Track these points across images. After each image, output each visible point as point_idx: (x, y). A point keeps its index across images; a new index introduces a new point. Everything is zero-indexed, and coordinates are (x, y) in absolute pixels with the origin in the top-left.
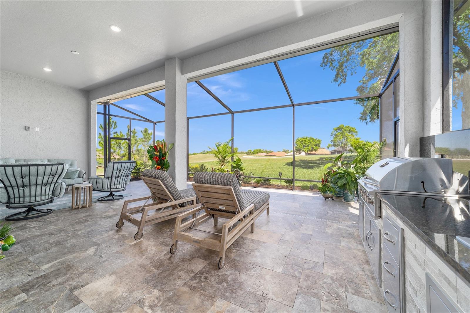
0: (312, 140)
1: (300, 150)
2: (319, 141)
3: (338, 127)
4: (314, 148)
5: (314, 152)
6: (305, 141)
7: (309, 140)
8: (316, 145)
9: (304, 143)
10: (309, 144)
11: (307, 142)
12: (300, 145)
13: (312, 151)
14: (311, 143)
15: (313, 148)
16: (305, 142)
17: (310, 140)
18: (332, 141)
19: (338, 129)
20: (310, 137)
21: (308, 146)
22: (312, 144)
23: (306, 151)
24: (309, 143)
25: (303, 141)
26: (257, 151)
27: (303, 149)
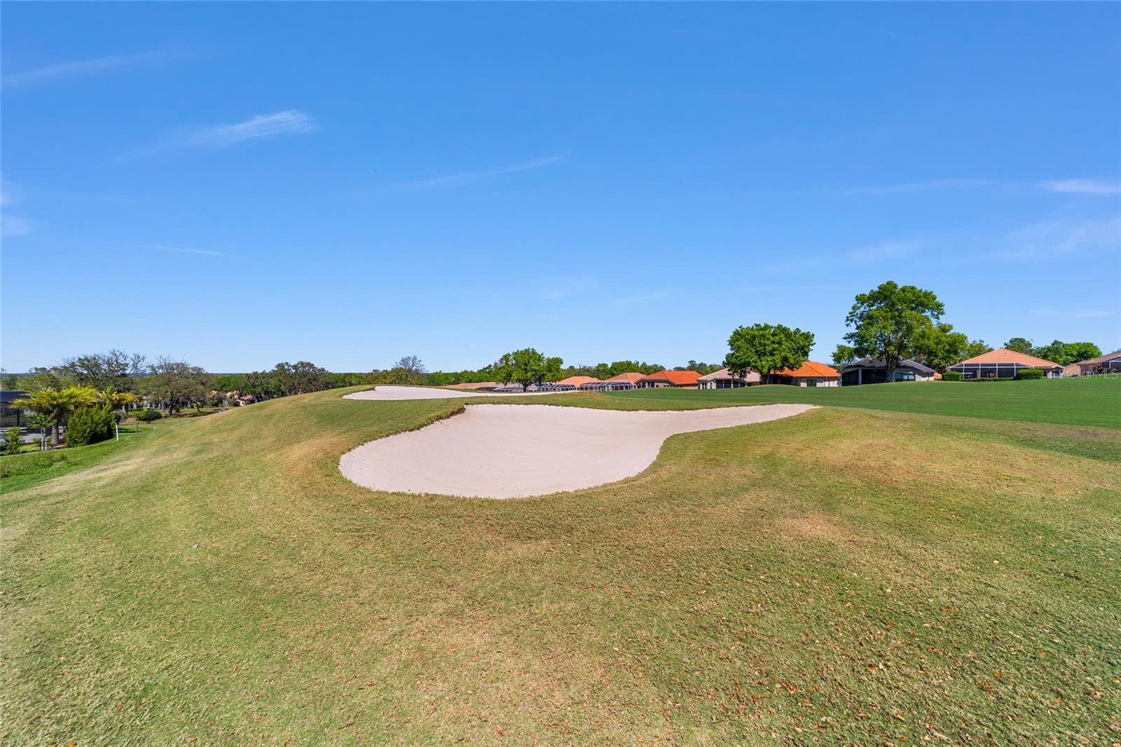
0: (782, 336)
1: (746, 364)
2: (808, 337)
3: (876, 289)
4: (792, 361)
5: (787, 372)
6: (763, 336)
7: (774, 335)
8: (796, 351)
9: (760, 344)
10: (776, 346)
11: (768, 339)
12: (747, 349)
13: (781, 369)
14: (780, 343)
15: (785, 359)
16: (762, 341)
17: (776, 335)
18: (851, 336)
19: (874, 298)
20: (776, 326)
21: (772, 354)
22: (784, 347)
23: (765, 371)
24: (774, 342)
25: (754, 337)
26: (622, 366)
27: (756, 362)
